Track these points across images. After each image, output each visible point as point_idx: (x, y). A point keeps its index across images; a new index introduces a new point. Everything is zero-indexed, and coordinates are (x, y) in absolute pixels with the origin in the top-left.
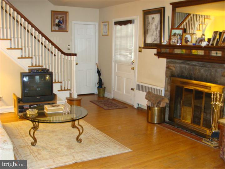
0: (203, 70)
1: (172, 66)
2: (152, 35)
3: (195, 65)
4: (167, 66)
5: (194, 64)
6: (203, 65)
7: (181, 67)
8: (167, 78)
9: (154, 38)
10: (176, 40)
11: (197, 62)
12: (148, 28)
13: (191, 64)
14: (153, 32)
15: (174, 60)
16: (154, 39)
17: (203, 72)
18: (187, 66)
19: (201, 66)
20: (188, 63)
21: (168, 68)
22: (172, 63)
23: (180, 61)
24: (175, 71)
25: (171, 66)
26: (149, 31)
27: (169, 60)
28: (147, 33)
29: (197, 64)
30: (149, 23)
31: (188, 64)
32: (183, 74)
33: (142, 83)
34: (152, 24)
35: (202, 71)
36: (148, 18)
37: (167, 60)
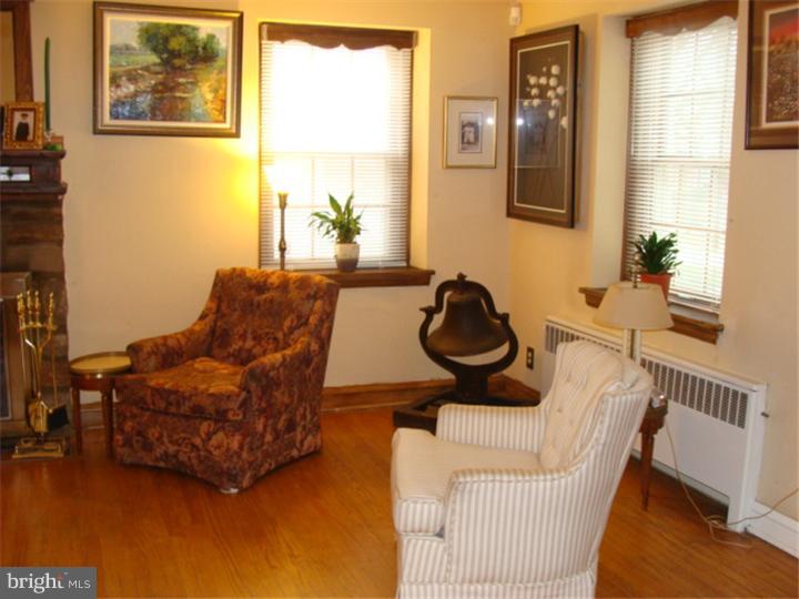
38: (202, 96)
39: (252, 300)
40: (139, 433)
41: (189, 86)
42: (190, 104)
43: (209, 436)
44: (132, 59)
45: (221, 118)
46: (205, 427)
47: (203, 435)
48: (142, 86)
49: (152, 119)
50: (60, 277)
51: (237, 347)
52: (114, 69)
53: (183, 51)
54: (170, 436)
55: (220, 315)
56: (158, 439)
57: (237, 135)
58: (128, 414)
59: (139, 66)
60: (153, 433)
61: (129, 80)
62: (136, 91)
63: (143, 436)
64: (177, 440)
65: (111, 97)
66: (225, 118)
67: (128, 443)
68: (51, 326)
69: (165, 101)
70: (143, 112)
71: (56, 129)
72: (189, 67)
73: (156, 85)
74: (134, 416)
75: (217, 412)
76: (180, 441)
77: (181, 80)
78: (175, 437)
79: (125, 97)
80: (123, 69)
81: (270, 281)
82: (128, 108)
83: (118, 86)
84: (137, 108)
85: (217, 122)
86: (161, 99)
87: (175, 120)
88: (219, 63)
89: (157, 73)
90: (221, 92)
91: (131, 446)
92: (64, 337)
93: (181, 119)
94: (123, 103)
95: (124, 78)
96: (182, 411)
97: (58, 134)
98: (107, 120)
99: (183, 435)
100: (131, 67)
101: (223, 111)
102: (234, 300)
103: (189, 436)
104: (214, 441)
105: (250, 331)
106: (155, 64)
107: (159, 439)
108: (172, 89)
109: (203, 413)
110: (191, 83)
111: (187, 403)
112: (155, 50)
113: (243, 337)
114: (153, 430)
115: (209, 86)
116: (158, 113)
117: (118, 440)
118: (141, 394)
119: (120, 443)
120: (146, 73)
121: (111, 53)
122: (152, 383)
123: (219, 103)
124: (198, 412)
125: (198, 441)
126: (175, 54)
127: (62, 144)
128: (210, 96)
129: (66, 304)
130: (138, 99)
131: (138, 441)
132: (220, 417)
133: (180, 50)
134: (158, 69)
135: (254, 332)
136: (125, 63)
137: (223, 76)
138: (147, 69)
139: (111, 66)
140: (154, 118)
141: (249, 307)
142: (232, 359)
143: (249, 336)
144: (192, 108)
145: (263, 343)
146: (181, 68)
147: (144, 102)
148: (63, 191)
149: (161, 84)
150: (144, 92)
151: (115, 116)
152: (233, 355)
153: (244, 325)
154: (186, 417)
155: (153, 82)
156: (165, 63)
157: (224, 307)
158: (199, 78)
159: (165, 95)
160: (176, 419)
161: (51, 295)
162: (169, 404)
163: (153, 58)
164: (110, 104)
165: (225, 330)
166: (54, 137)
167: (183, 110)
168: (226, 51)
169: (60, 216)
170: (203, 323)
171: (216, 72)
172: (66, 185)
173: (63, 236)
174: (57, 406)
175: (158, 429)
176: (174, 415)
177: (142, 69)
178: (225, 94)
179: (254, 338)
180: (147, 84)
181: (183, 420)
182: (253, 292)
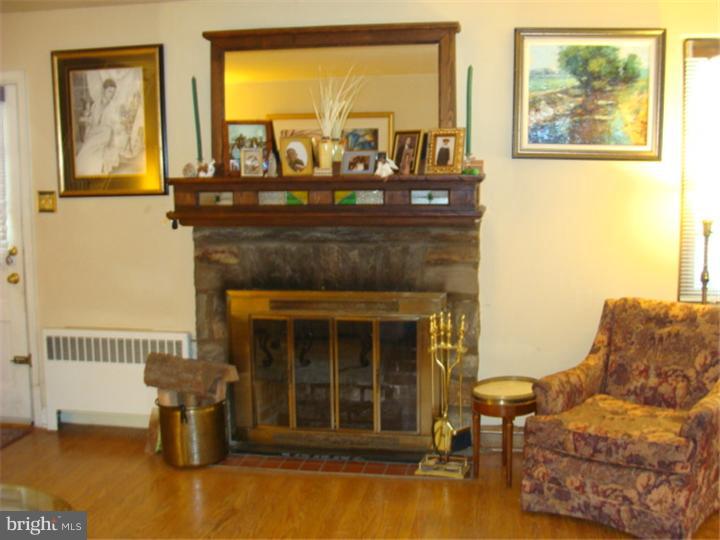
0: (356, 252)
1: (223, 252)
2: (109, 145)
3: (325, 241)
4: (200, 253)
5: (319, 235)
6: (356, 238)
7: (262, 252)
8: (204, 297)
9: (120, 156)
10: (256, 159)
11: (329, 229)
12: (82, 119)
13: (305, 237)
14: (112, 133)
15: (229, 230)
16: (118, 160)
17: (357, 260)
18: (292, 247)
19: (347, 242)
20: (296, 236)
21: (202, 260)
22: (219, 242)
23: (258, 233)
24: (237, 267)
25: (216, 252)
26: (87, 130)
27: (207, 232)
28: (82, 139)
29: (330, 236)
30: (86, 102)
31: (295, 239)
32: (277, 274)
33: (68, 328)
34: (105, 105)
35: (354, 255)
36: (82, 81)
37: (195, 231)
38: (622, 119)
39: (653, 334)
40: (554, 480)
41: (609, 109)
42: (609, 126)
43: (648, 489)
44: (551, 82)
45: (642, 140)
46: (642, 479)
47: (640, 489)
48: (561, 109)
49: (571, 143)
50: (474, 299)
51: (639, 384)
52: (533, 94)
53: (603, 73)
54: (594, 486)
55: (613, 348)
56: (577, 489)
57: (658, 158)
58: (541, 460)
59: (558, 90)
60: (572, 482)
61: (548, 104)
62: (555, 115)
63: (559, 484)
64: (604, 492)
65: (530, 121)
66: (646, 140)
67: (537, 489)
68: (460, 348)
69: (584, 125)
70: (562, 136)
71: (477, 153)
72: (609, 88)
73: (575, 108)
74: (547, 461)
75: (661, 463)
76: (608, 492)
77: (601, 102)
78: (602, 487)
79: (545, 121)
80: (543, 93)
81: (671, 313)
82: (547, 132)
83: (537, 110)
84: (556, 132)
85: (637, 144)
86: (581, 122)
87: (594, 143)
88: (640, 84)
89: (576, 96)
90: (642, 113)
91: (541, 492)
92: (473, 358)
93: (602, 141)
94: (542, 127)
95: (543, 102)
96: (613, 460)
97: (478, 158)
98: (525, 144)
99: (614, 486)
100: (548, 91)
101: (644, 133)
102: (631, 333)
103: (620, 487)
104: (655, 495)
105: (652, 367)
106: (574, 88)
107: (581, 488)
108: (591, 112)
109: (641, 463)
110: (611, 105)
111: (621, 451)
112: (574, 73)
113: (645, 372)
114: (573, 478)
115: (629, 108)
116: (577, 136)
117: (525, 486)
118: (561, 438)
119: (527, 489)
120: (565, 97)
121: (531, 77)
122: (571, 426)
123: (639, 124)
124: (637, 463)
125: (632, 494)
126: (596, 76)
127: (481, 168)
128: (630, 118)
129: (479, 326)
130: (557, 123)
131: (550, 489)
132: (665, 469)
133: (599, 72)
134: (577, 92)
135: (658, 368)
136: (546, 87)
137: (644, 96)
138: (565, 92)
139: (531, 91)
140: (573, 141)
141: (649, 341)
142: (633, 397)
143: (652, 373)
144: (612, 131)
145: (670, 380)
146: (601, 90)
147: (563, 125)
148: (479, 215)
149: (581, 106)
150: (563, 115)
151: (534, 140)
152: (635, 393)
153: (645, 362)
154: (617, 466)
155: (572, 105)
156: (585, 85)
157: (618, 340)
158: (619, 99)
159: (584, 118)
160: (603, 468)
161: (463, 317)
162: (596, 451)
163: (572, 81)
164: (529, 127)
165: (621, 365)
166: (473, 161)
167: (603, 132)
168: (648, 70)
169: (476, 239)
170: (596, 356)
171: (636, 93)
172: (484, 208)
173: (479, 258)
174: (461, 428)
175: (580, 477)
176: (601, 463)
177: (563, 92)
178: (647, 115)
179: (659, 375)
180: (566, 107)
181: (614, 471)
182: (652, 325)
